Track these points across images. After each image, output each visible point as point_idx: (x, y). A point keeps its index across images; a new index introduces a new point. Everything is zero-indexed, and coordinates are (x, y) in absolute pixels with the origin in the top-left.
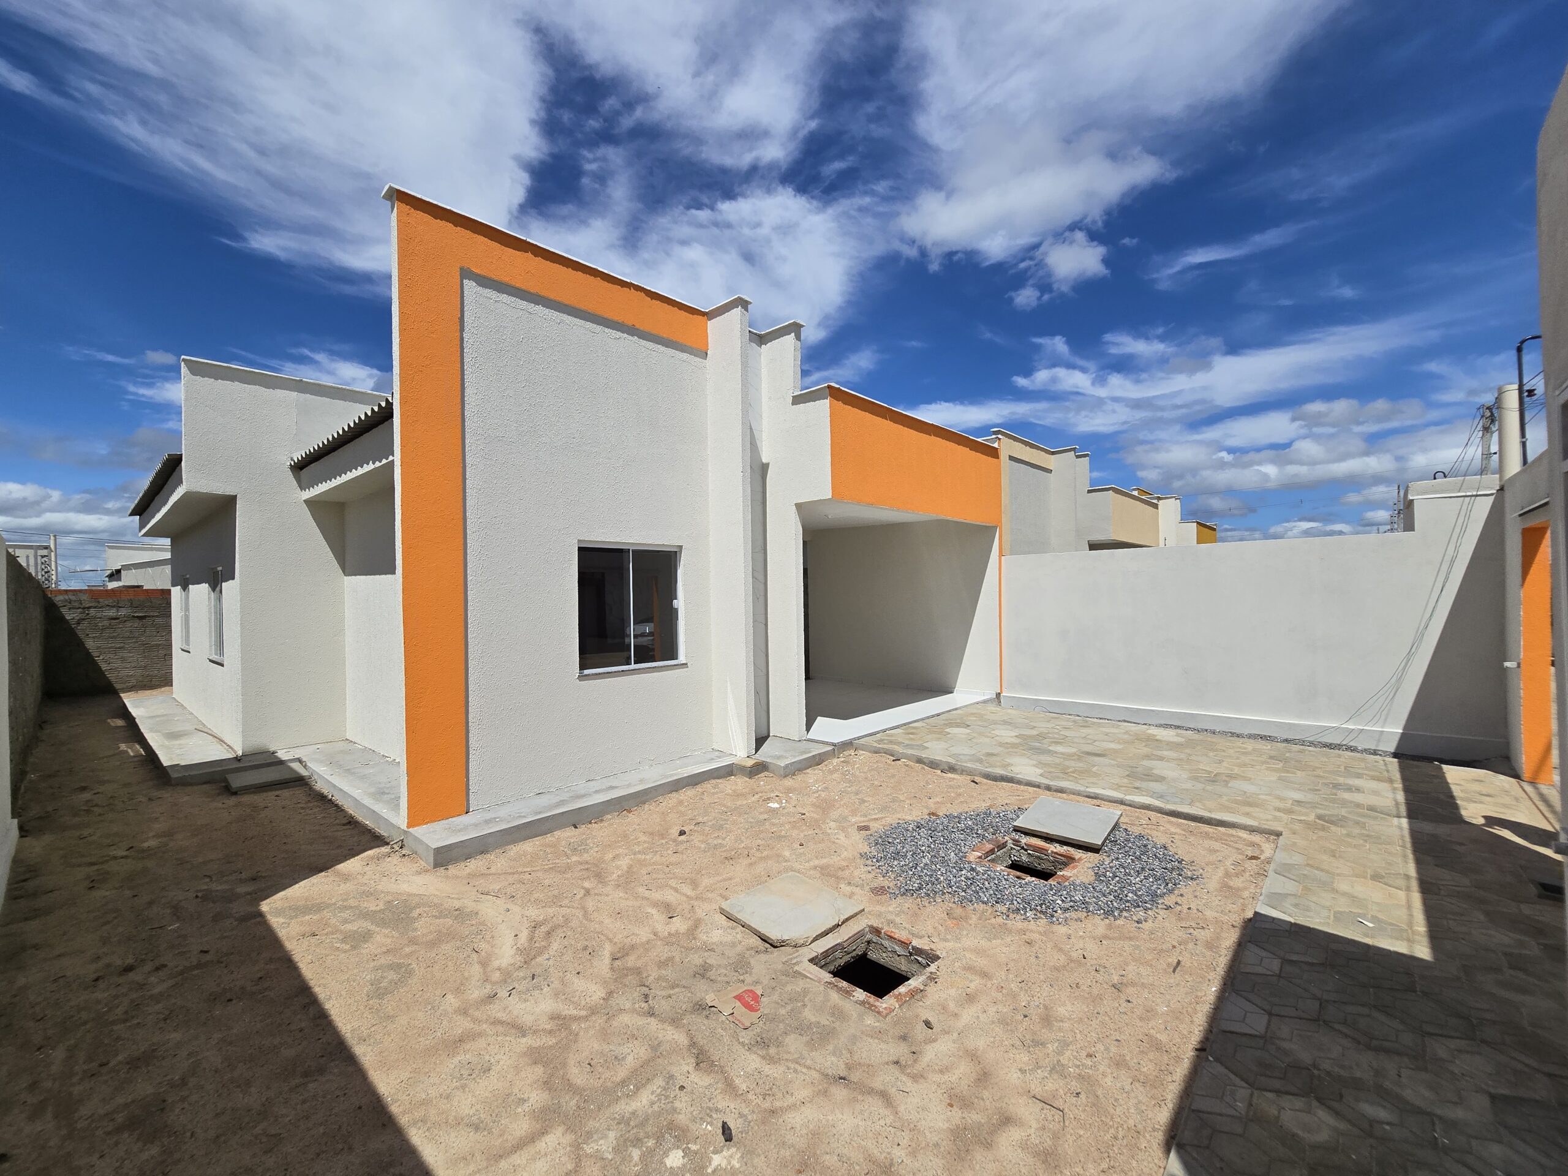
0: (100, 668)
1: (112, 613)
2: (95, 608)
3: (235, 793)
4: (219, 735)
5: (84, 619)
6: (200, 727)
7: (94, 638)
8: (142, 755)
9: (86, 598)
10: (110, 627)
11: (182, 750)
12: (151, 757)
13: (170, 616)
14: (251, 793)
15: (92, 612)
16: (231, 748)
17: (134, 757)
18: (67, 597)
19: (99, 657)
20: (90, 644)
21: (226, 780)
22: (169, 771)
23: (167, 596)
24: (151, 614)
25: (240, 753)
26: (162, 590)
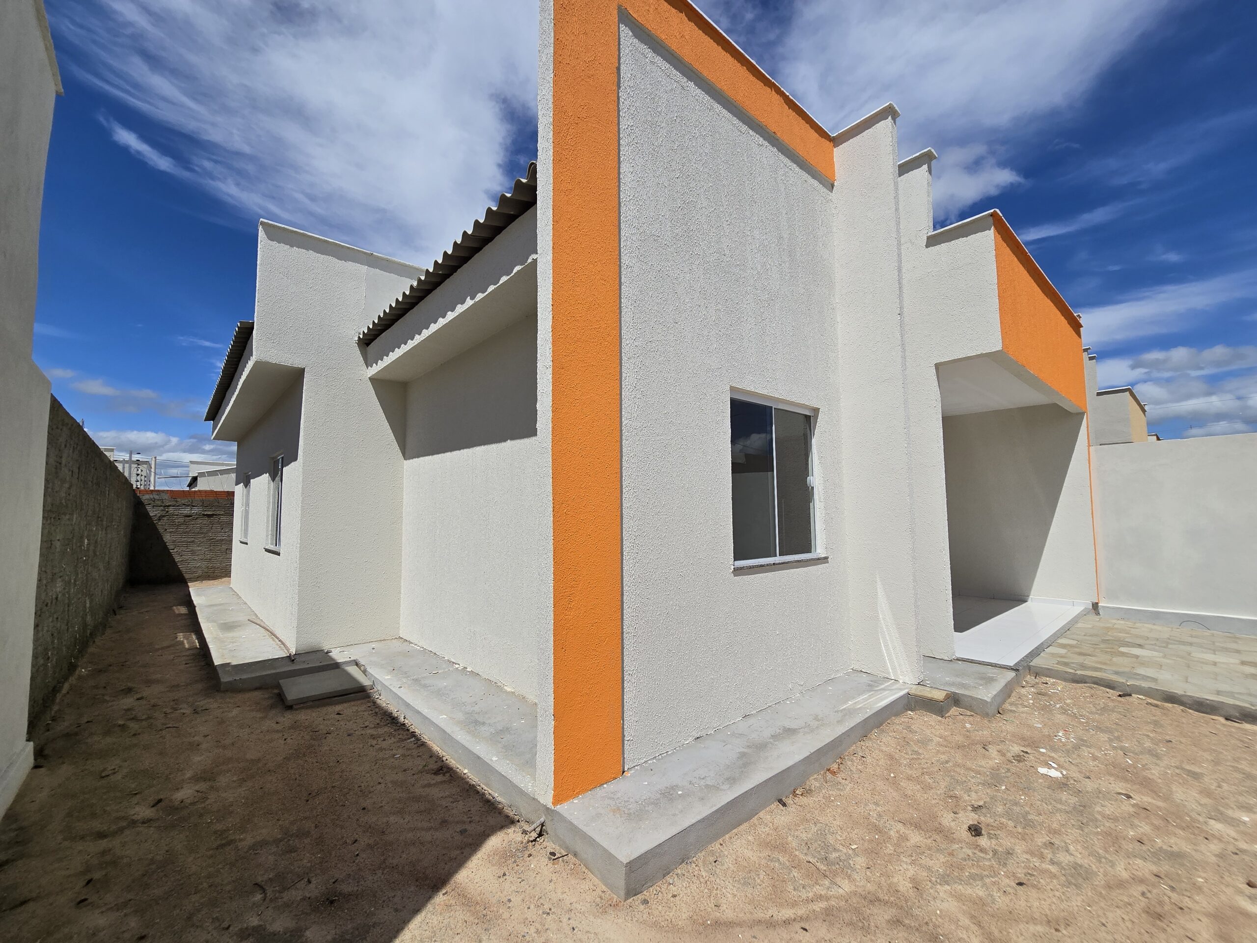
0: (174, 560)
1: (187, 511)
2: (174, 506)
3: (290, 708)
4: (271, 628)
5: (164, 516)
6: (253, 618)
7: (171, 532)
8: (197, 648)
9: (167, 498)
10: (184, 523)
11: (235, 644)
12: (204, 652)
13: (233, 515)
14: (307, 708)
15: (171, 509)
16: (283, 643)
17: (189, 649)
18: (152, 497)
19: (173, 550)
20: (167, 538)
21: (278, 686)
22: (220, 671)
23: (232, 497)
24: (218, 512)
25: (293, 651)
26: (228, 492)
